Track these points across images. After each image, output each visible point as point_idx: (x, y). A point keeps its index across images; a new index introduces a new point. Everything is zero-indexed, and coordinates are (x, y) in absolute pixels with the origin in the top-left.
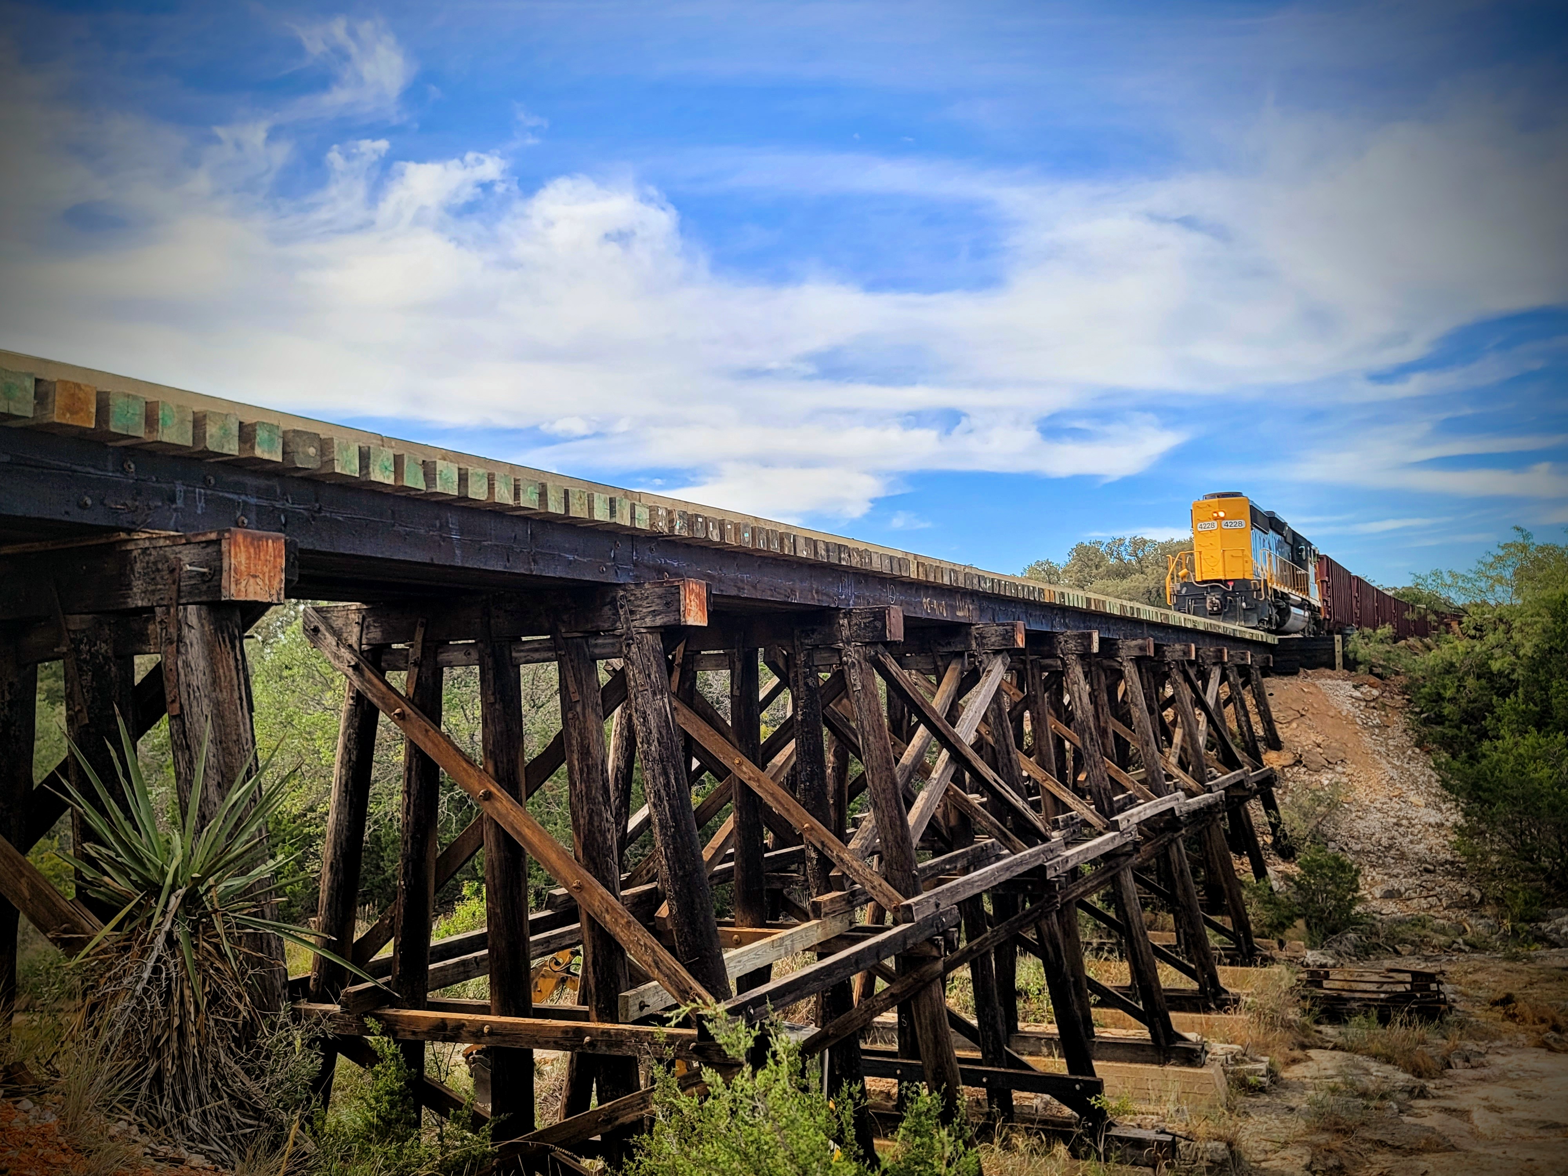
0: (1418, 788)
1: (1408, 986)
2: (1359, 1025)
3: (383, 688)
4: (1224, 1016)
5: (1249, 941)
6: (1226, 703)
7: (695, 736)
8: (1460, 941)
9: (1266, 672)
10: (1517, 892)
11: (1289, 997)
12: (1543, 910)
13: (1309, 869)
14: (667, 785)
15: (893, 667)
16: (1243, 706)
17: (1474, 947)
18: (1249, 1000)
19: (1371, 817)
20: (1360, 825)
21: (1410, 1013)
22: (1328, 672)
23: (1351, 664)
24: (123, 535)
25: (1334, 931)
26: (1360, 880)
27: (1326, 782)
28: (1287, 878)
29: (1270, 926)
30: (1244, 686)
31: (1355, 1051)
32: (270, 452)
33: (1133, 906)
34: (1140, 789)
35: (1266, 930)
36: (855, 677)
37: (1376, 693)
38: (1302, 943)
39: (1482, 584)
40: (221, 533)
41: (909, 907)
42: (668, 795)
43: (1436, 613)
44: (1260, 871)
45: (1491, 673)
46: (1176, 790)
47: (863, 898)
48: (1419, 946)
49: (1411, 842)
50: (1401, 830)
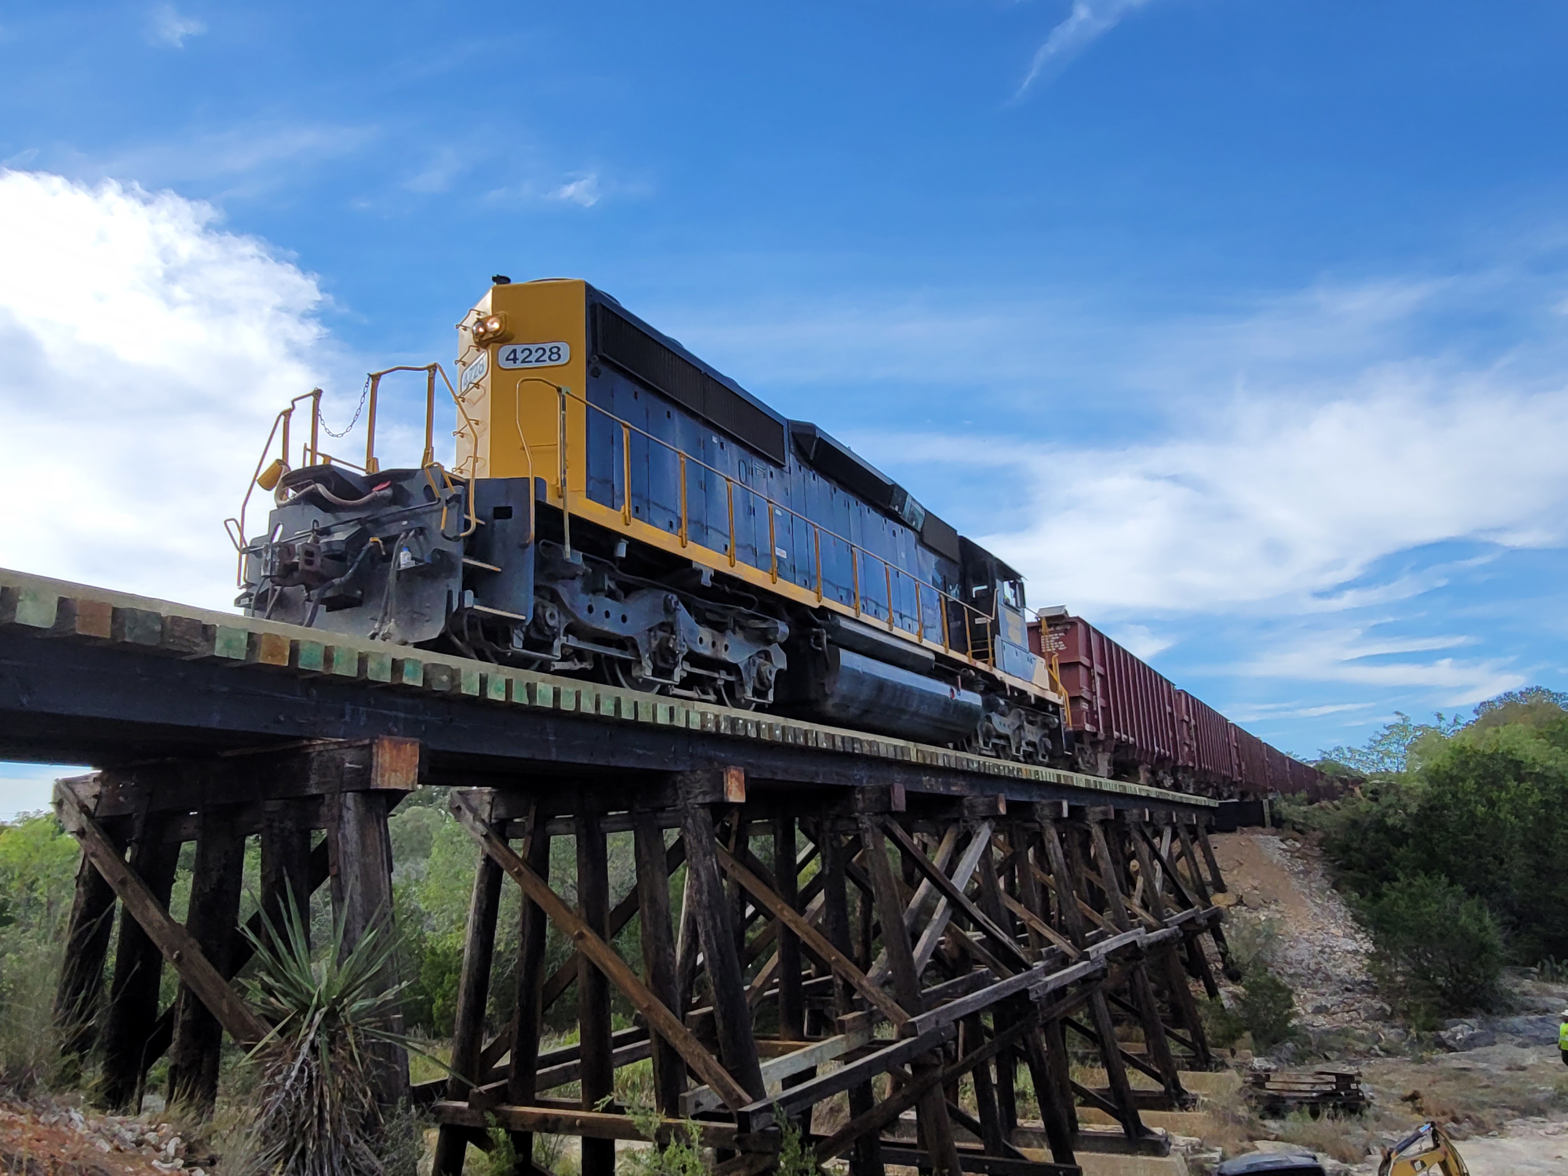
0: (1336, 922)
1: (1334, 1087)
2: (1296, 1120)
3: (506, 853)
4: (1185, 1113)
5: (1205, 1051)
6: (1179, 858)
7: (748, 887)
8: (1376, 1047)
9: (1210, 831)
10: (1418, 1006)
11: (1237, 1097)
12: (1440, 1020)
13: (1253, 989)
14: (714, 927)
15: (899, 832)
16: (1193, 858)
17: (1388, 1052)
18: (1206, 1099)
19: (1300, 946)
20: (1292, 953)
21: (1335, 1107)
22: (1260, 829)
23: (1278, 823)
24: (305, 742)
25: (1275, 1042)
26: (1295, 999)
27: (1263, 918)
28: (1235, 996)
29: (1223, 1037)
30: (1193, 842)
31: (1293, 1142)
32: (414, 680)
33: (1106, 1021)
34: (1109, 926)
35: (1221, 1041)
36: (868, 839)
37: (1298, 845)
38: (1249, 1051)
39: (1374, 757)
40: (372, 739)
41: (913, 1023)
42: (715, 934)
43: (1341, 780)
44: (1212, 991)
45: (1387, 827)
46: (1140, 926)
47: (880, 1017)
48: (1344, 1052)
49: (1334, 966)
50: (1326, 956)
